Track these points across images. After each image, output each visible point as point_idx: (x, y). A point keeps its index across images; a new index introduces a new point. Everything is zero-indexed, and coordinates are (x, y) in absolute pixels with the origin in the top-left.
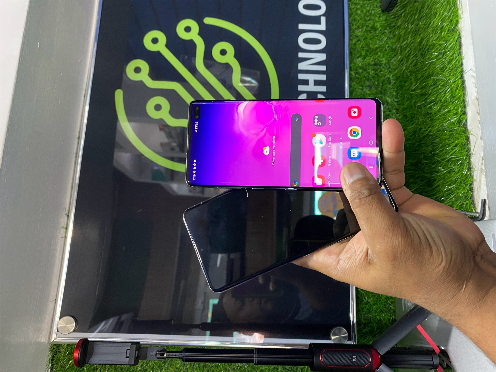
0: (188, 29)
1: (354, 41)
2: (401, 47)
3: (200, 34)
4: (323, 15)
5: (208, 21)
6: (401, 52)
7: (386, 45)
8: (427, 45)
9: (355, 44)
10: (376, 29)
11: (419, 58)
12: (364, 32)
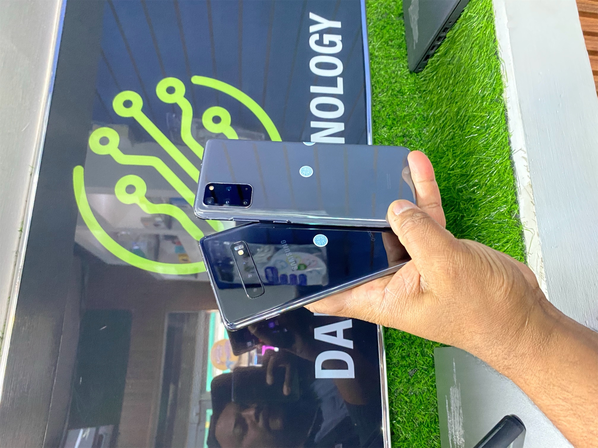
0: (171, 90)
1: (378, 108)
2: (434, 115)
3: (186, 96)
4: (340, 76)
5: (197, 80)
6: (434, 121)
7: (416, 112)
8: (465, 116)
9: (379, 112)
10: (403, 94)
11: (457, 130)
12: (389, 97)
